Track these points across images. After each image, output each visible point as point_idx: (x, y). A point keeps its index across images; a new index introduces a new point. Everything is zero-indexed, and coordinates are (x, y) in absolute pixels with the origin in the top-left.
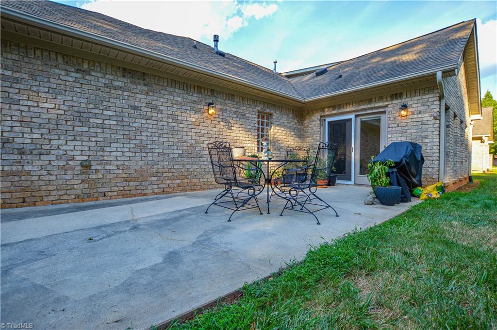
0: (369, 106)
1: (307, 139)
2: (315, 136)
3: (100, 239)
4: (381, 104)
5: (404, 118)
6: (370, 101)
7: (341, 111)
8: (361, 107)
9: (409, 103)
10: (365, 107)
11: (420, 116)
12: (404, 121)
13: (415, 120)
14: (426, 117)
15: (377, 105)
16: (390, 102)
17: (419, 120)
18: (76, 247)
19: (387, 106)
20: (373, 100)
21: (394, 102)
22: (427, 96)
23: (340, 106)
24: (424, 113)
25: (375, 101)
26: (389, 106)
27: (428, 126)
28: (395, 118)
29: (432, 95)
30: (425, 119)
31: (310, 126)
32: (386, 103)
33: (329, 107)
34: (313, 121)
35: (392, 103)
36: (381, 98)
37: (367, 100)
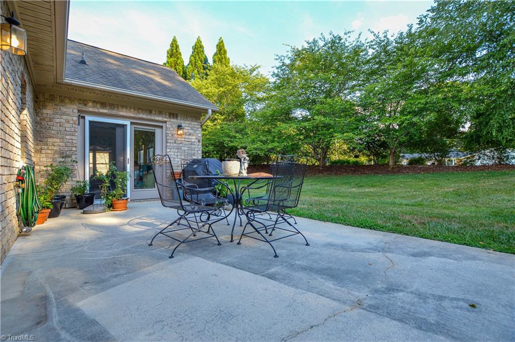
0: (149, 117)
1: (49, 140)
2: (68, 137)
3: (459, 300)
4: (160, 119)
5: (179, 136)
6: (150, 112)
7: (114, 112)
8: (141, 116)
9: (183, 125)
10: (144, 116)
11: (190, 137)
12: (179, 139)
13: (186, 140)
14: (193, 138)
15: (157, 118)
16: (168, 120)
17: (189, 140)
18: (500, 307)
19: (165, 122)
20: (153, 112)
21: (172, 120)
22: (194, 123)
23: (112, 106)
24: (193, 135)
25: (155, 114)
26: (168, 123)
27: (194, 146)
28: (172, 135)
29: (197, 123)
30: (193, 140)
31: (58, 120)
32: (165, 119)
33: (94, 102)
34: (64, 114)
35: (170, 121)
36: (160, 113)
37: (147, 110)
